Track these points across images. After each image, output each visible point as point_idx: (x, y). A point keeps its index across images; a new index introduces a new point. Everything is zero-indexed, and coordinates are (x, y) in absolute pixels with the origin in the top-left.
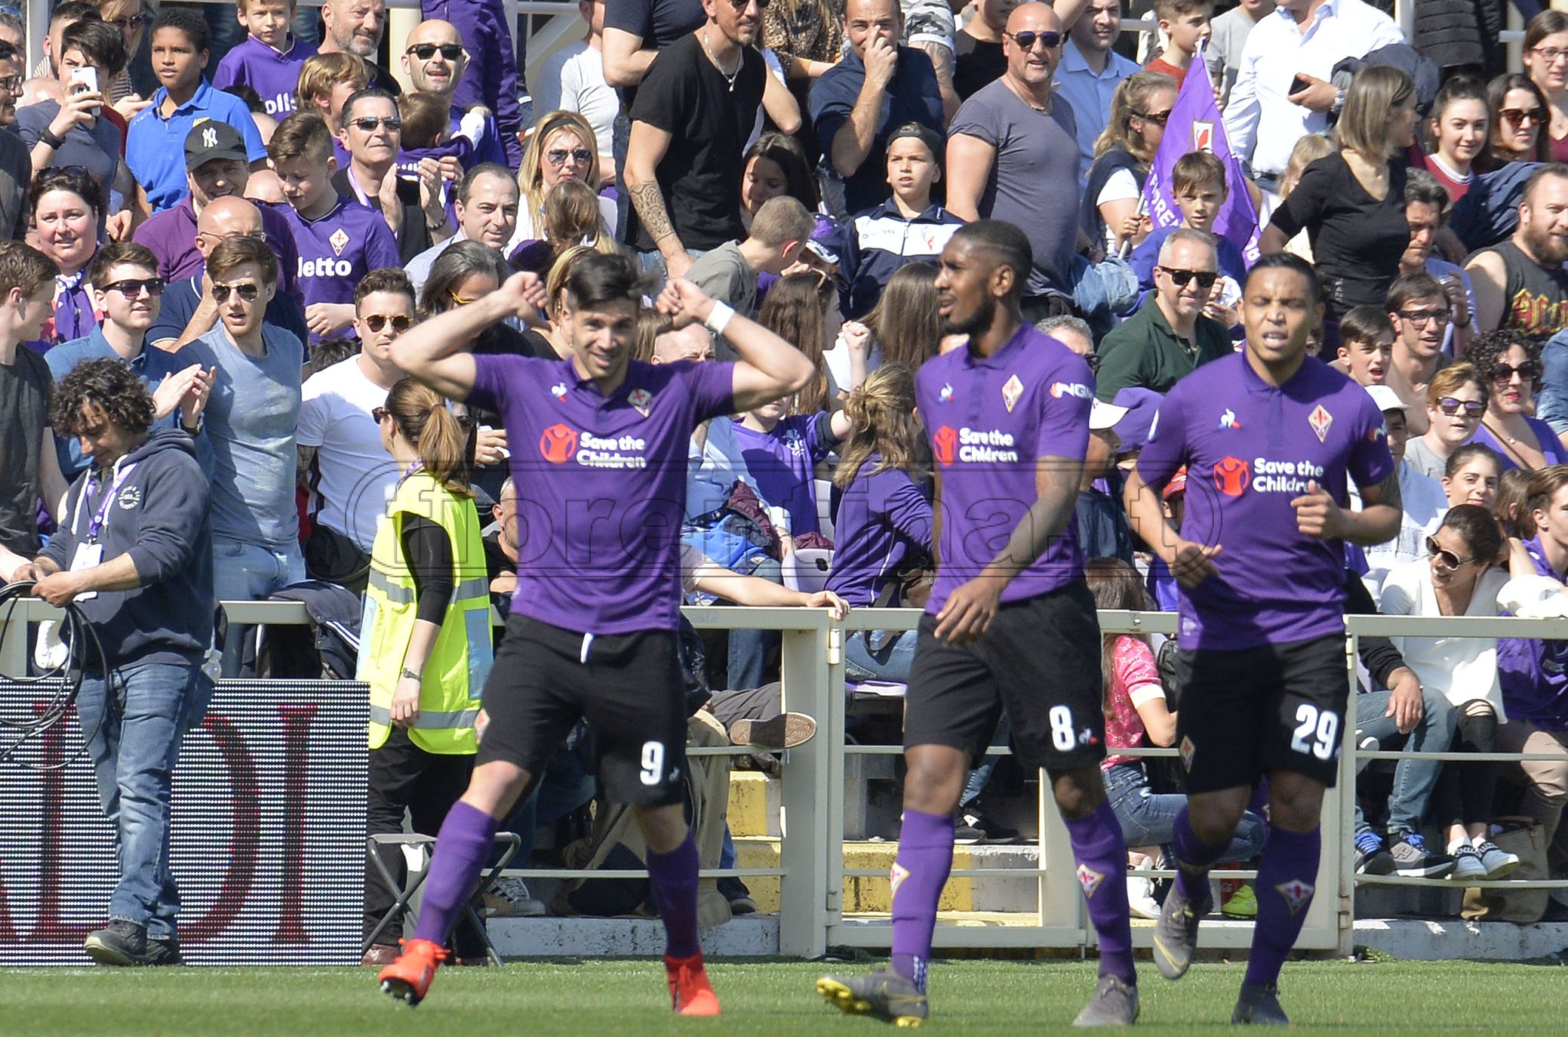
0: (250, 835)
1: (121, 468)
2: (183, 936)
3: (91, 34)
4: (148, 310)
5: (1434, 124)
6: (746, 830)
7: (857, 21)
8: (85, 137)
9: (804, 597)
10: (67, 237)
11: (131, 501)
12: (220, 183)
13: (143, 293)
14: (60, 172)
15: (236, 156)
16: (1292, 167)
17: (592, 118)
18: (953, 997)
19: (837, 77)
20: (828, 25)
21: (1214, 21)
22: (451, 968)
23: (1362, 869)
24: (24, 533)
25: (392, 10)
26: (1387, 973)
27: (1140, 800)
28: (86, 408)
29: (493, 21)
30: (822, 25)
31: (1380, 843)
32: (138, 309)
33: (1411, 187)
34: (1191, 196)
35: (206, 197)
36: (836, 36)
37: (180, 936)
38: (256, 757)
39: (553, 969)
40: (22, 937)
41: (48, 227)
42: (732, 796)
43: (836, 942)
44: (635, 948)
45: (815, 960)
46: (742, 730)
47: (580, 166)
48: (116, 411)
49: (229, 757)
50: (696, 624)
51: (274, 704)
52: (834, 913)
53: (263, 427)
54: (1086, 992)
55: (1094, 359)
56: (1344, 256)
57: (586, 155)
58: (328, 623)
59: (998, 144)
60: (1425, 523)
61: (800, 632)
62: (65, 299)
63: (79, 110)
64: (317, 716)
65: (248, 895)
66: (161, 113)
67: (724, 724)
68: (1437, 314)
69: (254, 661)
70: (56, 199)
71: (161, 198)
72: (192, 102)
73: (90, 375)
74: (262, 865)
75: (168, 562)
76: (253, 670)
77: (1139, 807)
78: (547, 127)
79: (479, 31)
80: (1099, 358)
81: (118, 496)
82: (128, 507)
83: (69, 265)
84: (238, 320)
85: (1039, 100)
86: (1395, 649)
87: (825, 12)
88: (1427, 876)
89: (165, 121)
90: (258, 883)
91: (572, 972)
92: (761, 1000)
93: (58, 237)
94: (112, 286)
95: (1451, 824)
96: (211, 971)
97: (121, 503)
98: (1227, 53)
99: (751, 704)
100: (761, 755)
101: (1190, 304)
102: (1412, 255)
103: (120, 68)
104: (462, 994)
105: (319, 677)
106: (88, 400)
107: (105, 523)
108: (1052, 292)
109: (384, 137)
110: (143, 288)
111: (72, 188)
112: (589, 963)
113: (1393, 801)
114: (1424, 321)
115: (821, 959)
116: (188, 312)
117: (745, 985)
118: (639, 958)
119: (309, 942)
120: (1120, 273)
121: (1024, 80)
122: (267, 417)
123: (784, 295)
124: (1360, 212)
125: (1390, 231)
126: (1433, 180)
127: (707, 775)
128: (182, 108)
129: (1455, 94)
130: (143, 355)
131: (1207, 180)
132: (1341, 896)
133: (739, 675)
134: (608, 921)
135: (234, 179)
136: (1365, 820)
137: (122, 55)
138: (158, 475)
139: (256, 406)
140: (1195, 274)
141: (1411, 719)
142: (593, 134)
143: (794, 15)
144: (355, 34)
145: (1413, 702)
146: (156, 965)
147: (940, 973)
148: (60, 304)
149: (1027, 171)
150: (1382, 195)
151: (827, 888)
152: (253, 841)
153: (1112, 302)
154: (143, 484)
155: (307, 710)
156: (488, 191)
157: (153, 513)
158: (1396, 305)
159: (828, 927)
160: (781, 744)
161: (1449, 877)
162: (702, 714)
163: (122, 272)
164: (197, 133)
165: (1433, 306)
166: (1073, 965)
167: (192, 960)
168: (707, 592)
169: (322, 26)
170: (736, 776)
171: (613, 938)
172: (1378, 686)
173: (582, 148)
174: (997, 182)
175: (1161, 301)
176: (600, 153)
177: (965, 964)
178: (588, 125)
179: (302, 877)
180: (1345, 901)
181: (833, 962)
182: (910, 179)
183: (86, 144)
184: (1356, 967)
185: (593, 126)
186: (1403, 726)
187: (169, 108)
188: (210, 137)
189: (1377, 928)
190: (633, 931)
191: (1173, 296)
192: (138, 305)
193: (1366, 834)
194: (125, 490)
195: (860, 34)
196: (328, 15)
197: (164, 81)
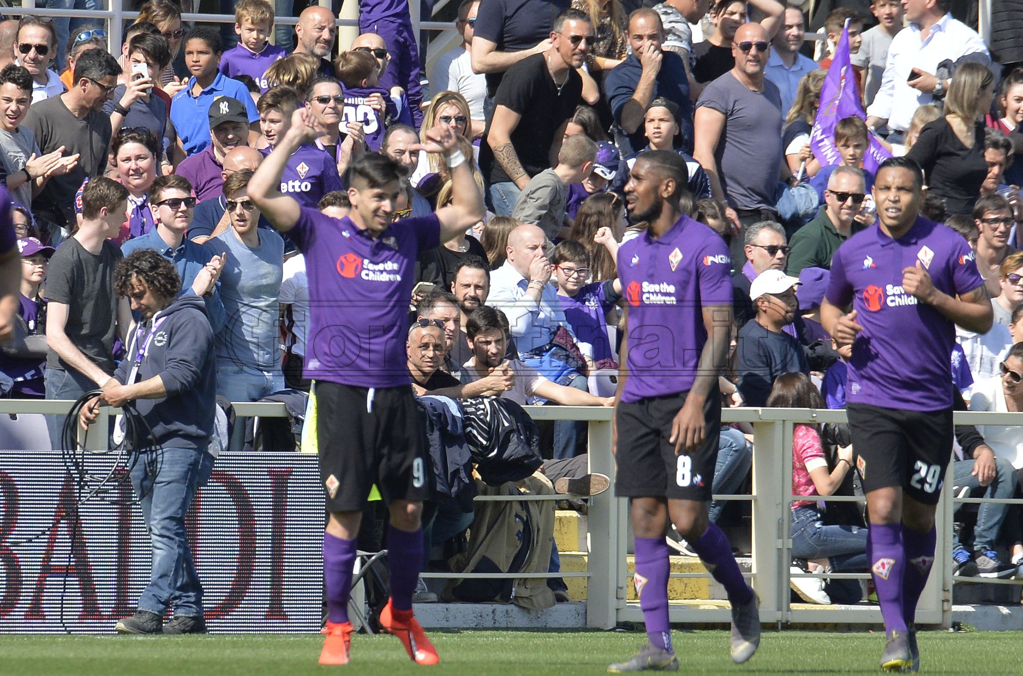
0: (250, 551)
1: (157, 319)
2: (207, 615)
3: (148, 43)
4: (186, 217)
5: (1003, 99)
6: (566, 547)
7: (636, 35)
8: (144, 108)
9: (602, 400)
10: (138, 172)
11: (161, 341)
12: (230, 136)
13: (183, 207)
14: (132, 131)
15: (241, 119)
16: (913, 125)
17: (467, 95)
18: (697, 653)
19: (623, 70)
20: (618, 36)
21: (863, 34)
22: (377, 636)
23: (957, 573)
24: (105, 359)
25: (340, 27)
26: (973, 639)
27: (814, 529)
28: (134, 280)
29: (405, 34)
30: (614, 37)
31: (969, 556)
32: (179, 217)
33: (988, 139)
34: (846, 146)
35: (221, 146)
36: (622, 44)
37: (206, 615)
38: (254, 501)
39: (442, 636)
40: (105, 615)
41: (125, 166)
42: (556, 526)
43: (622, 619)
44: (495, 623)
45: (610, 630)
46: (563, 484)
47: (459, 126)
48: (152, 282)
49: (236, 501)
50: (534, 417)
51: (265, 468)
52: (621, 601)
53: (257, 292)
54: (782, 650)
55: (787, 249)
56: (948, 184)
57: (463, 119)
58: (300, 416)
59: (727, 113)
60: (997, 352)
61: (600, 422)
62: (135, 213)
63: (138, 90)
64: (292, 475)
65: (249, 589)
66: (192, 94)
67: (551, 480)
68: (1006, 221)
69: (252, 441)
70: (130, 148)
71: (194, 148)
72: (212, 86)
73: (138, 259)
74: (258, 570)
75: (185, 382)
76: (252, 446)
77: (815, 534)
78: (439, 102)
79: (397, 41)
80: (790, 248)
81: (154, 337)
82: (159, 345)
83: (139, 190)
84: (242, 223)
85: (755, 84)
86: (978, 433)
87: (615, 28)
88: (999, 578)
89: (195, 98)
90: (255, 581)
91: (454, 638)
92: (575, 656)
93: (131, 172)
94: (163, 203)
95: (1014, 544)
96: (225, 637)
97: (156, 342)
98: (871, 55)
99: (568, 468)
100: (575, 500)
101: (848, 214)
102: (989, 183)
103: (166, 64)
104: (385, 652)
105: (294, 451)
106: (135, 275)
107: (146, 354)
108: (763, 206)
109: (334, 108)
110: (183, 203)
111: (140, 141)
112: (466, 633)
113: (977, 529)
114: (997, 225)
115: (613, 630)
116: (216, 219)
117: (565, 646)
118: (497, 629)
119: (288, 619)
120: (807, 194)
121: (744, 72)
122: (260, 286)
123: (590, 208)
124: (959, 155)
125: (976, 168)
126: (1002, 135)
127: (540, 513)
128: (206, 90)
129: (1016, 80)
130: (183, 246)
131: (856, 136)
132: (944, 590)
133: (561, 449)
134: (477, 605)
135: (239, 134)
136: (960, 541)
137: (168, 56)
138: (179, 325)
139: (253, 279)
140: (851, 195)
141: (988, 477)
142: (468, 106)
143: (596, 31)
144: (316, 42)
145: (989, 466)
146: (190, 633)
147: (689, 639)
148: (133, 216)
149: (746, 130)
150: (971, 144)
151: (617, 583)
152: (251, 555)
153: (801, 212)
154: (169, 331)
155: (286, 471)
156: (400, 141)
157: (176, 350)
158: (979, 214)
159: (618, 610)
160: (588, 494)
161: (1013, 578)
162: (537, 474)
163: (169, 193)
164: (216, 105)
165: (1003, 216)
166: (773, 634)
167: (214, 630)
168: (541, 397)
169: (295, 37)
170: (559, 513)
171: (481, 616)
172: (967, 457)
173: (461, 115)
174: (726, 137)
175: (830, 212)
176: (471, 118)
177: (705, 633)
178: (464, 100)
179: (283, 577)
180: (947, 593)
181: (620, 632)
182: (660, 133)
183: (144, 113)
184: (953, 635)
185: (467, 100)
186: (983, 481)
187: (197, 90)
188: (224, 108)
189: (967, 610)
190: (493, 612)
191: (837, 208)
192: (179, 214)
193: (960, 551)
194: (158, 334)
195: (638, 43)
196: (299, 30)
197: (194, 72)
